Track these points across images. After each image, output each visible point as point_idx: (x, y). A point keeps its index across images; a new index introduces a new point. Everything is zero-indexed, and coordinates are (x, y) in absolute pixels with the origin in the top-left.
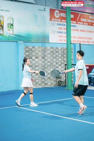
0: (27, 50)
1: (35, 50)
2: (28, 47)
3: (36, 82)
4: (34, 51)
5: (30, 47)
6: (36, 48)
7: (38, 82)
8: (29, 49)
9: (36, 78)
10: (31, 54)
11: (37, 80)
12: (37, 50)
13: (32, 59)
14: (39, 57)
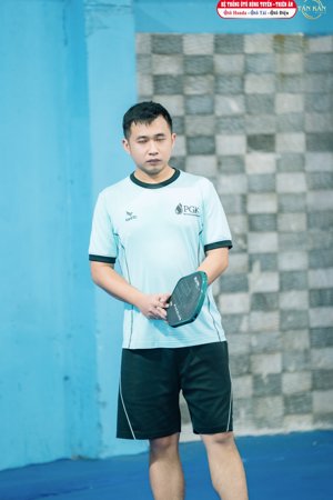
0: (169, 66)
1: (247, 70)
2: (180, 39)
3: (257, 380)
4: (230, 77)
5: (198, 45)
6: (249, 48)
7: (275, 379)
8: (188, 60)
9: (257, 333)
10: (204, 104)
11: (267, 351)
12: (262, 65)
13: (212, 152)
14: (279, 139)
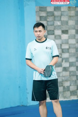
0: (43, 14)
1: (62, 15)
2: (46, 8)
3: (64, 87)
4: (58, 17)
5: (50, 9)
6: (62, 10)
7: (68, 87)
8: (48, 13)
9: (64, 77)
10: (52, 23)
11: (66, 81)
12: (65, 14)
13: (53, 34)
14: (69, 31)
